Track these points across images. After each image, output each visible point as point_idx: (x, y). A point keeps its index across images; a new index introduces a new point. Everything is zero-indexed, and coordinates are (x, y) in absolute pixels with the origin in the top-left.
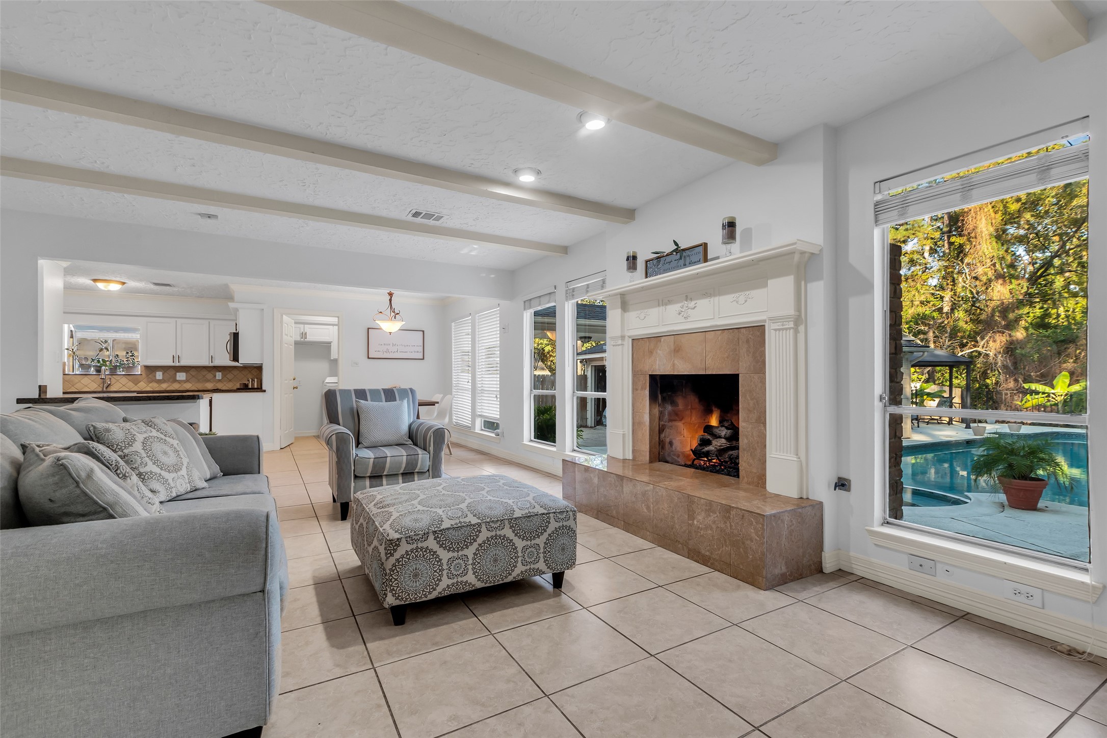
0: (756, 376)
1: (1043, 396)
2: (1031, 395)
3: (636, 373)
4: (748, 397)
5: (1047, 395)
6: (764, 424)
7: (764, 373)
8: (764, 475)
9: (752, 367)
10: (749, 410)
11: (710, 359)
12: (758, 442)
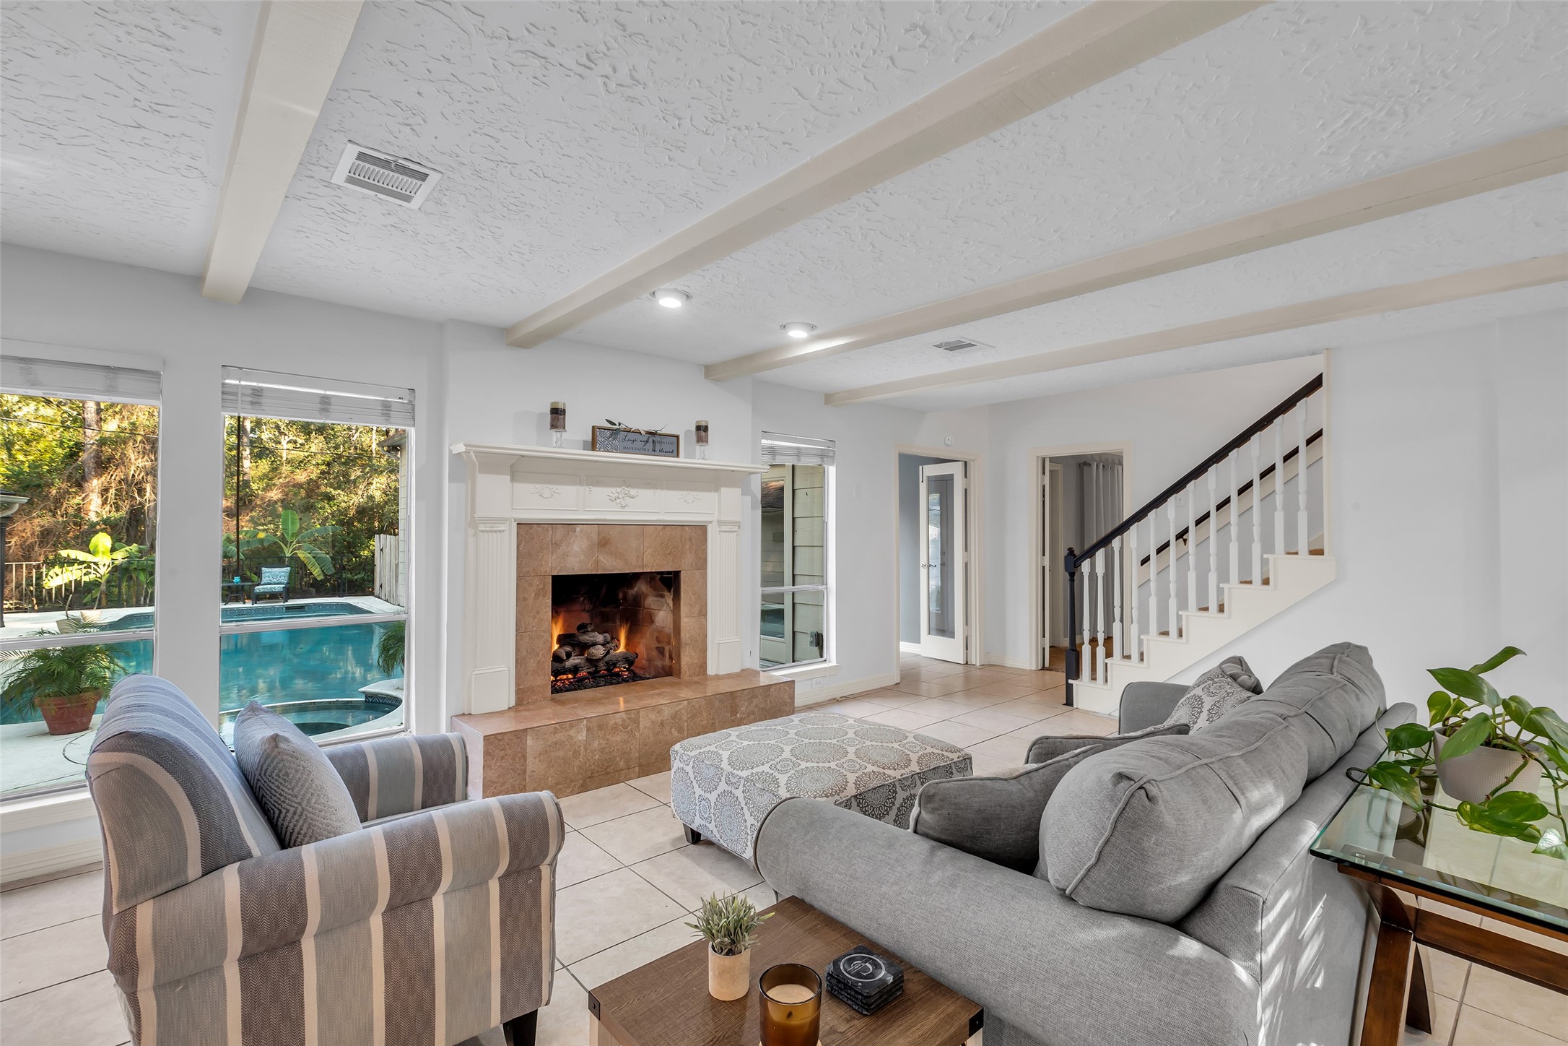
0: (698, 573)
1: (80, 567)
2: (62, 567)
3: (522, 577)
4: (690, 592)
5: (85, 565)
6: (705, 616)
7: (705, 569)
8: (705, 663)
9: (694, 564)
10: (691, 605)
11: (649, 557)
12: (699, 635)
